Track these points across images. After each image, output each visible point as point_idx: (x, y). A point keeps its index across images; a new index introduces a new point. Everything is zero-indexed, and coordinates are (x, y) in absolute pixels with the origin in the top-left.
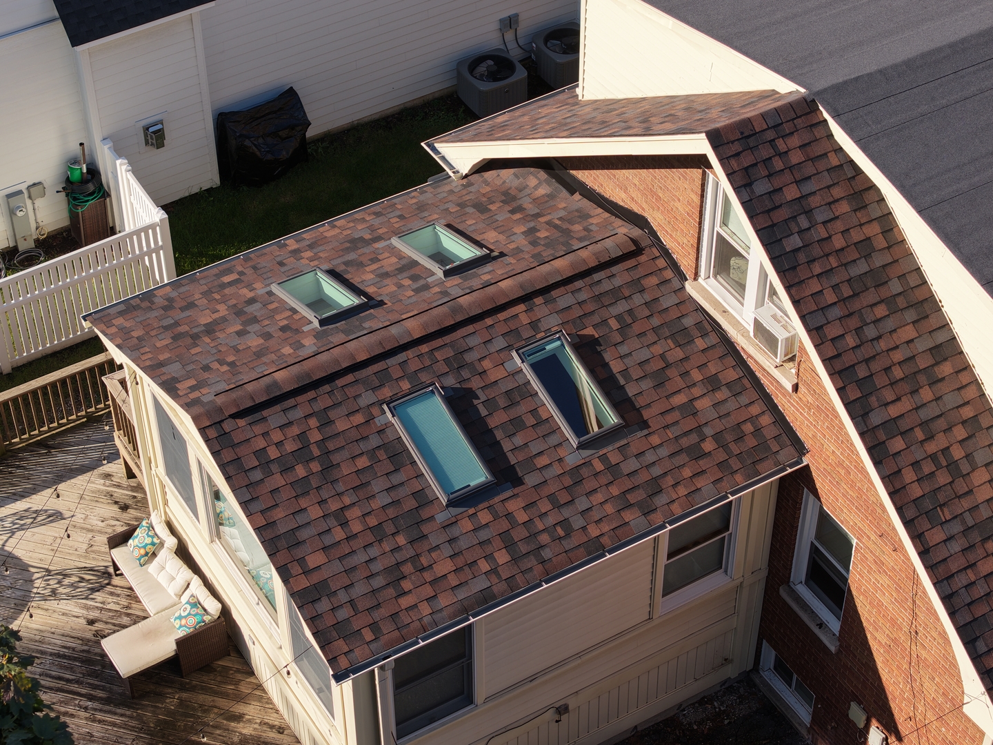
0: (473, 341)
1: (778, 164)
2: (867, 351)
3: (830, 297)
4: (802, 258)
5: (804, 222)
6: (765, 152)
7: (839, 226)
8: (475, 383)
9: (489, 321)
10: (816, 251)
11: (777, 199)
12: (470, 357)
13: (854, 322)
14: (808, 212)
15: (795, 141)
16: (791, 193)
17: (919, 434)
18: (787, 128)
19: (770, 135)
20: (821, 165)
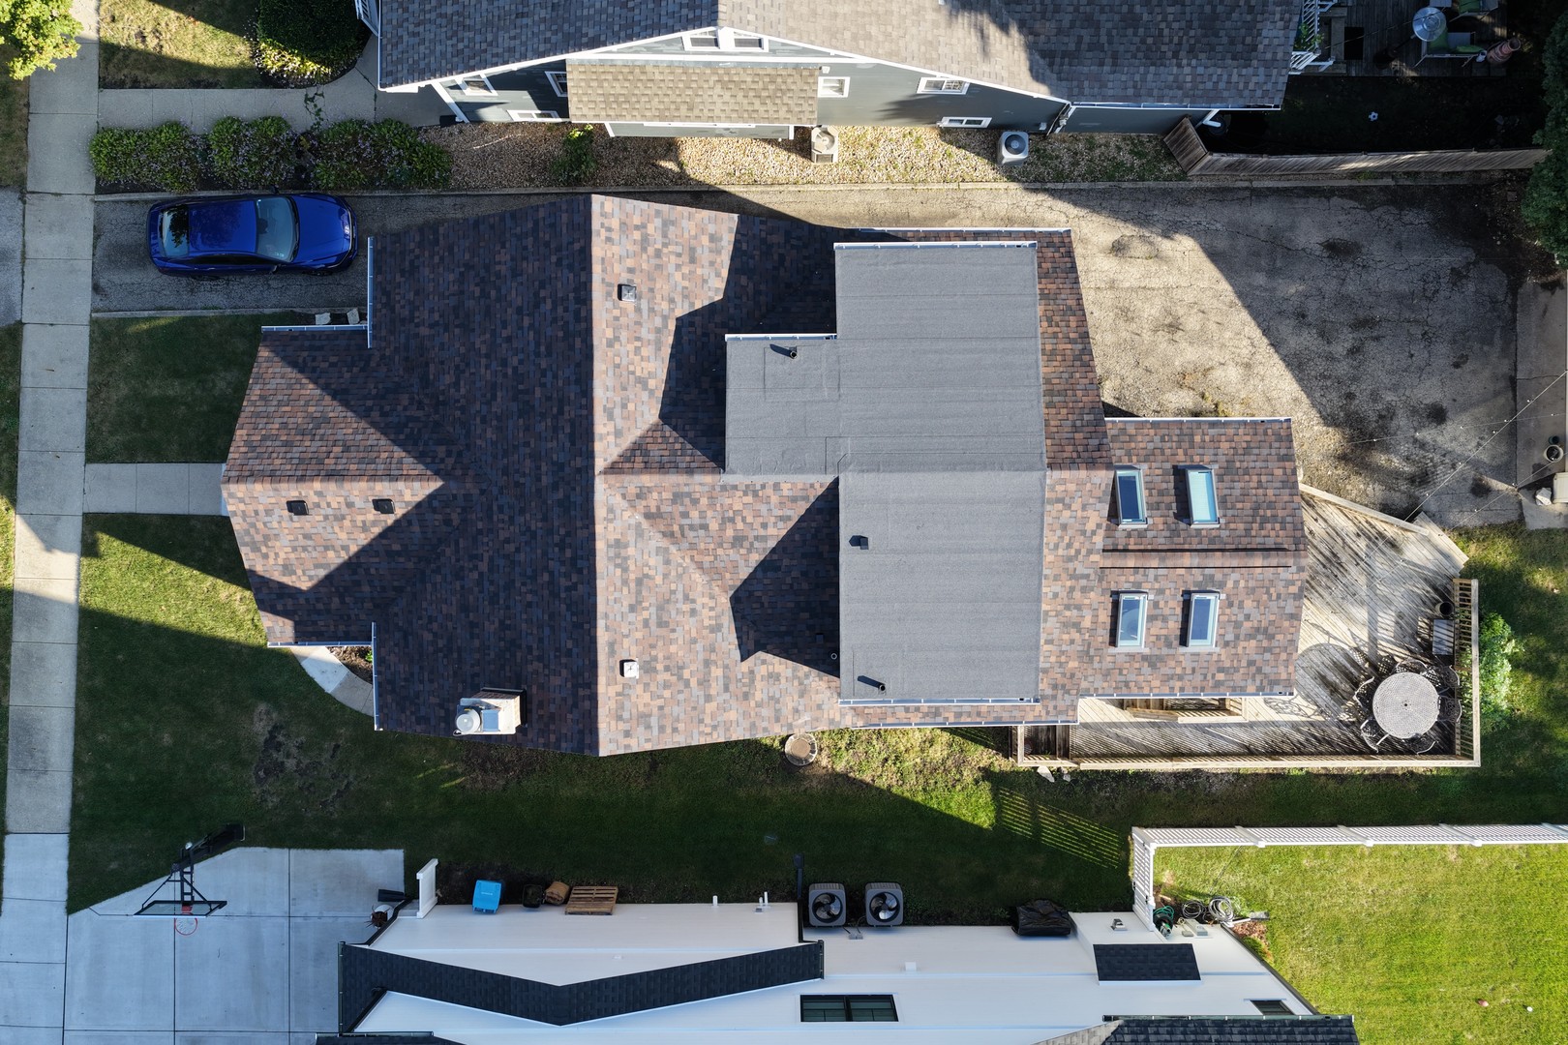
0: (1162, 540)
1: (1080, 448)
2: (1072, 369)
3: (1080, 393)
4: (1086, 411)
5: (1078, 423)
6: (1086, 454)
7: (1059, 417)
8: (1171, 520)
9: (1149, 547)
10: (1077, 411)
11: (1088, 435)
12: (1168, 534)
13: (1073, 381)
14: (1074, 426)
15: (1065, 455)
16: (1078, 436)
17: (1060, 335)
18: (1068, 461)
19: (1077, 460)
20: (1057, 442)
